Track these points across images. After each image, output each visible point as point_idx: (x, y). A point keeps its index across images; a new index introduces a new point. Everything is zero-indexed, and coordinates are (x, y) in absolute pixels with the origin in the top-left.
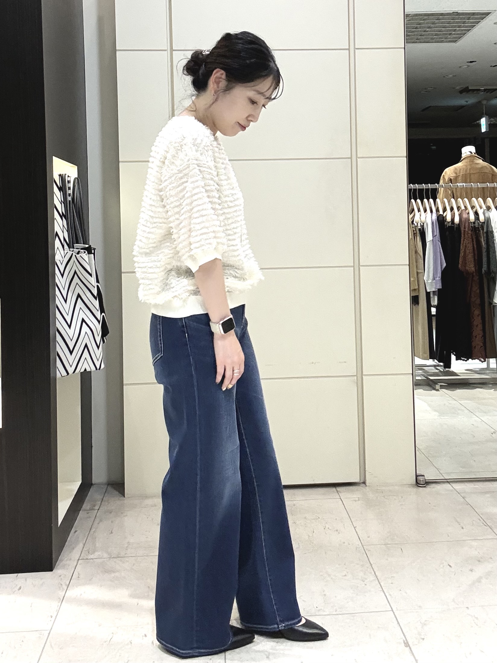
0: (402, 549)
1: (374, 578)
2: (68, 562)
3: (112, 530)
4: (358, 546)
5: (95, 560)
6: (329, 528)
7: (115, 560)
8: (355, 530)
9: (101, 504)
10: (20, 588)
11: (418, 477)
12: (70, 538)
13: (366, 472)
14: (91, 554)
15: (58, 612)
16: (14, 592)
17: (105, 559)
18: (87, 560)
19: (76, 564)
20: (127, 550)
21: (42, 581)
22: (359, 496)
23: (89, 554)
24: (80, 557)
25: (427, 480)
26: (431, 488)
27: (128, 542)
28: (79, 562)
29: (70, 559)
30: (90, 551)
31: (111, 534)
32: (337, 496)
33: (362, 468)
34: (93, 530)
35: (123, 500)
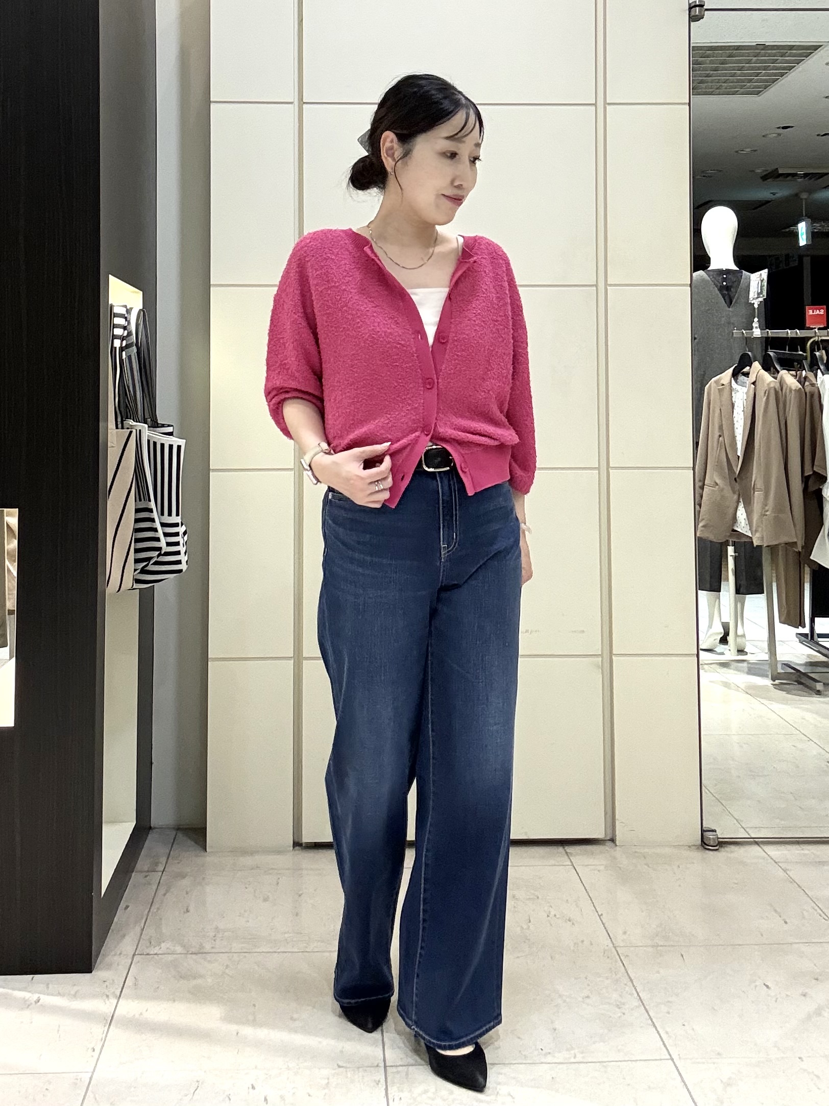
0: (682, 956)
1: (636, 1004)
2: (116, 958)
3: (189, 905)
4: (606, 948)
5: (160, 956)
6: (555, 915)
7: (194, 956)
8: (601, 920)
9: (167, 862)
10: (39, 1000)
12: (118, 918)
13: (617, 822)
14: (154, 947)
15: (104, 1042)
16: (29, 1006)
17: (179, 956)
18: (148, 956)
19: (129, 961)
20: (215, 940)
21: (76, 988)
22: (604, 863)
23: (150, 946)
24: (135, 952)
25: (720, 838)
26: (727, 852)
27: (217, 928)
28: (135, 957)
29: (120, 954)
30: (152, 941)
31: (187, 914)
32: (565, 860)
33: (609, 814)
34: (156, 905)
35: (204, 856)
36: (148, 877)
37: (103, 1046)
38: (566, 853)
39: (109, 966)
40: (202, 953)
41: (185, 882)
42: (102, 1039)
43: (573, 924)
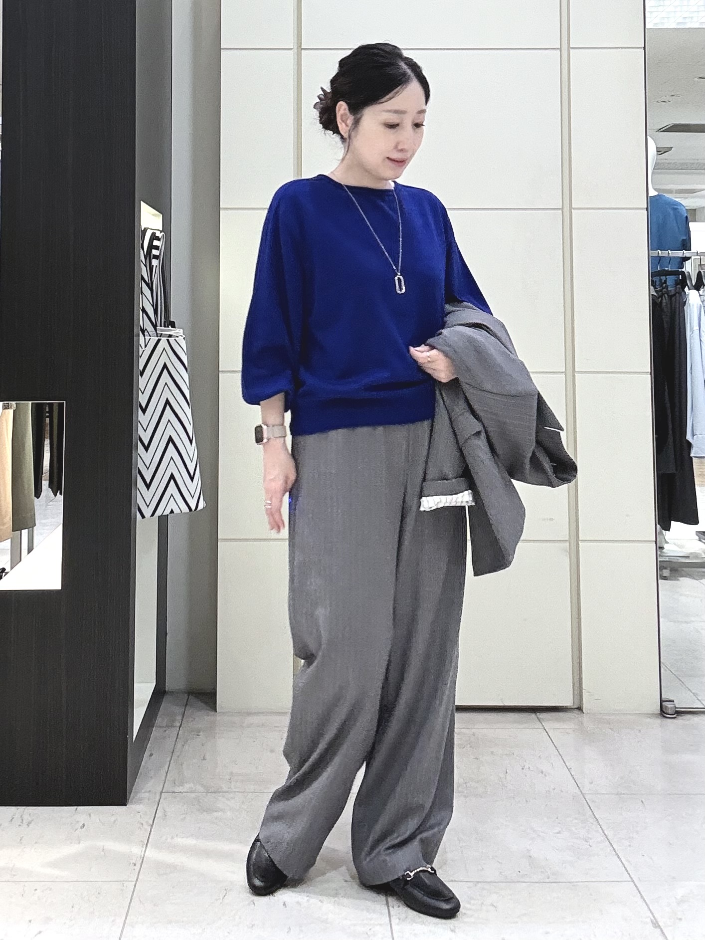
0: (642, 802)
1: (602, 839)
2: (147, 795)
3: (204, 756)
4: (574, 795)
5: (184, 794)
6: (529, 768)
7: (213, 795)
8: (570, 772)
9: (182, 720)
10: (84, 825)
11: (664, 703)
12: (146, 763)
13: (583, 691)
14: (179, 786)
15: (143, 860)
16: (75, 830)
17: (200, 794)
18: (174, 794)
19: (158, 798)
20: (230, 783)
21: (114, 818)
22: (572, 727)
23: (175, 786)
24: (163, 790)
25: (678, 708)
26: (682, 719)
27: (231, 773)
28: (163, 794)
29: (150, 791)
30: (176, 782)
31: (204, 761)
32: (538, 725)
33: (577, 685)
34: (176, 753)
35: (216, 715)
36: (167, 732)
37: (142, 862)
38: (538, 718)
39: (140, 801)
40: (220, 792)
41: (200, 737)
42: (141, 857)
43: (545, 775)
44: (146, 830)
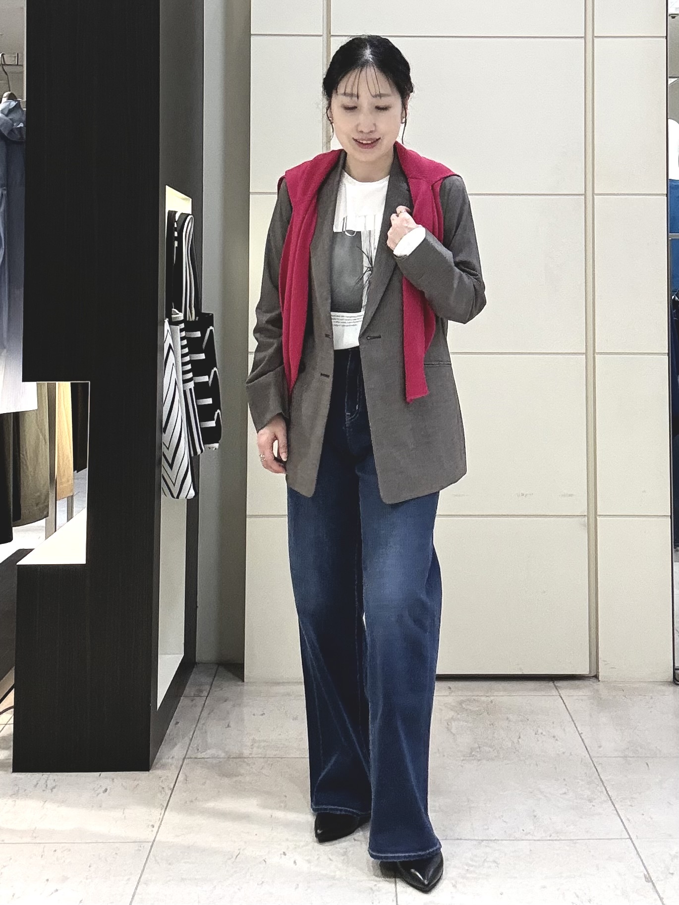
0: (647, 764)
1: (605, 799)
2: (170, 760)
3: (229, 722)
4: (583, 758)
5: (206, 760)
6: (542, 733)
7: (235, 760)
8: (581, 737)
9: (210, 690)
10: (106, 790)
11: (676, 671)
12: (170, 732)
13: (600, 660)
14: (202, 752)
15: (162, 821)
16: (98, 794)
17: (222, 759)
18: (196, 760)
19: (181, 763)
20: (252, 748)
21: (136, 783)
22: (588, 694)
23: (198, 753)
24: (186, 755)
27: (253, 739)
28: (185, 761)
29: (173, 758)
30: (199, 748)
31: (228, 729)
32: (554, 692)
33: (594, 653)
34: (202, 722)
35: (242, 685)
36: (194, 702)
37: (161, 824)
38: (555, 686)
39: (164, 766)
40: (241, 758)
41: (228, 706)
42: (160, 818)
43: (557, 740)
44: (166, 794)
